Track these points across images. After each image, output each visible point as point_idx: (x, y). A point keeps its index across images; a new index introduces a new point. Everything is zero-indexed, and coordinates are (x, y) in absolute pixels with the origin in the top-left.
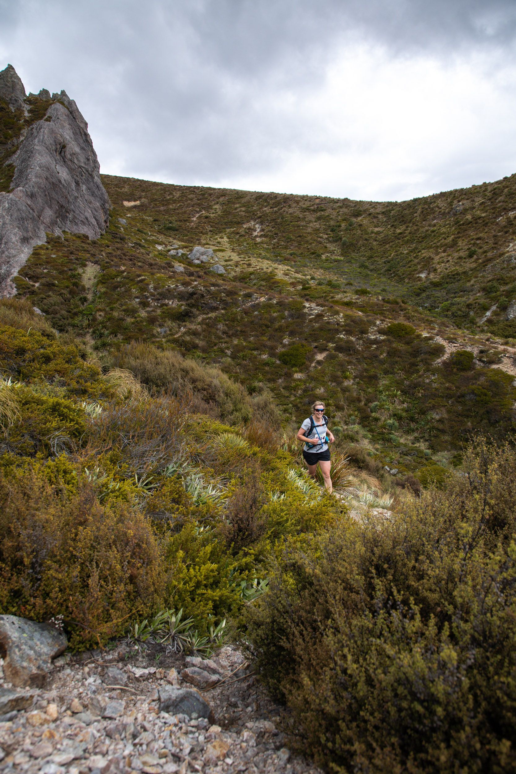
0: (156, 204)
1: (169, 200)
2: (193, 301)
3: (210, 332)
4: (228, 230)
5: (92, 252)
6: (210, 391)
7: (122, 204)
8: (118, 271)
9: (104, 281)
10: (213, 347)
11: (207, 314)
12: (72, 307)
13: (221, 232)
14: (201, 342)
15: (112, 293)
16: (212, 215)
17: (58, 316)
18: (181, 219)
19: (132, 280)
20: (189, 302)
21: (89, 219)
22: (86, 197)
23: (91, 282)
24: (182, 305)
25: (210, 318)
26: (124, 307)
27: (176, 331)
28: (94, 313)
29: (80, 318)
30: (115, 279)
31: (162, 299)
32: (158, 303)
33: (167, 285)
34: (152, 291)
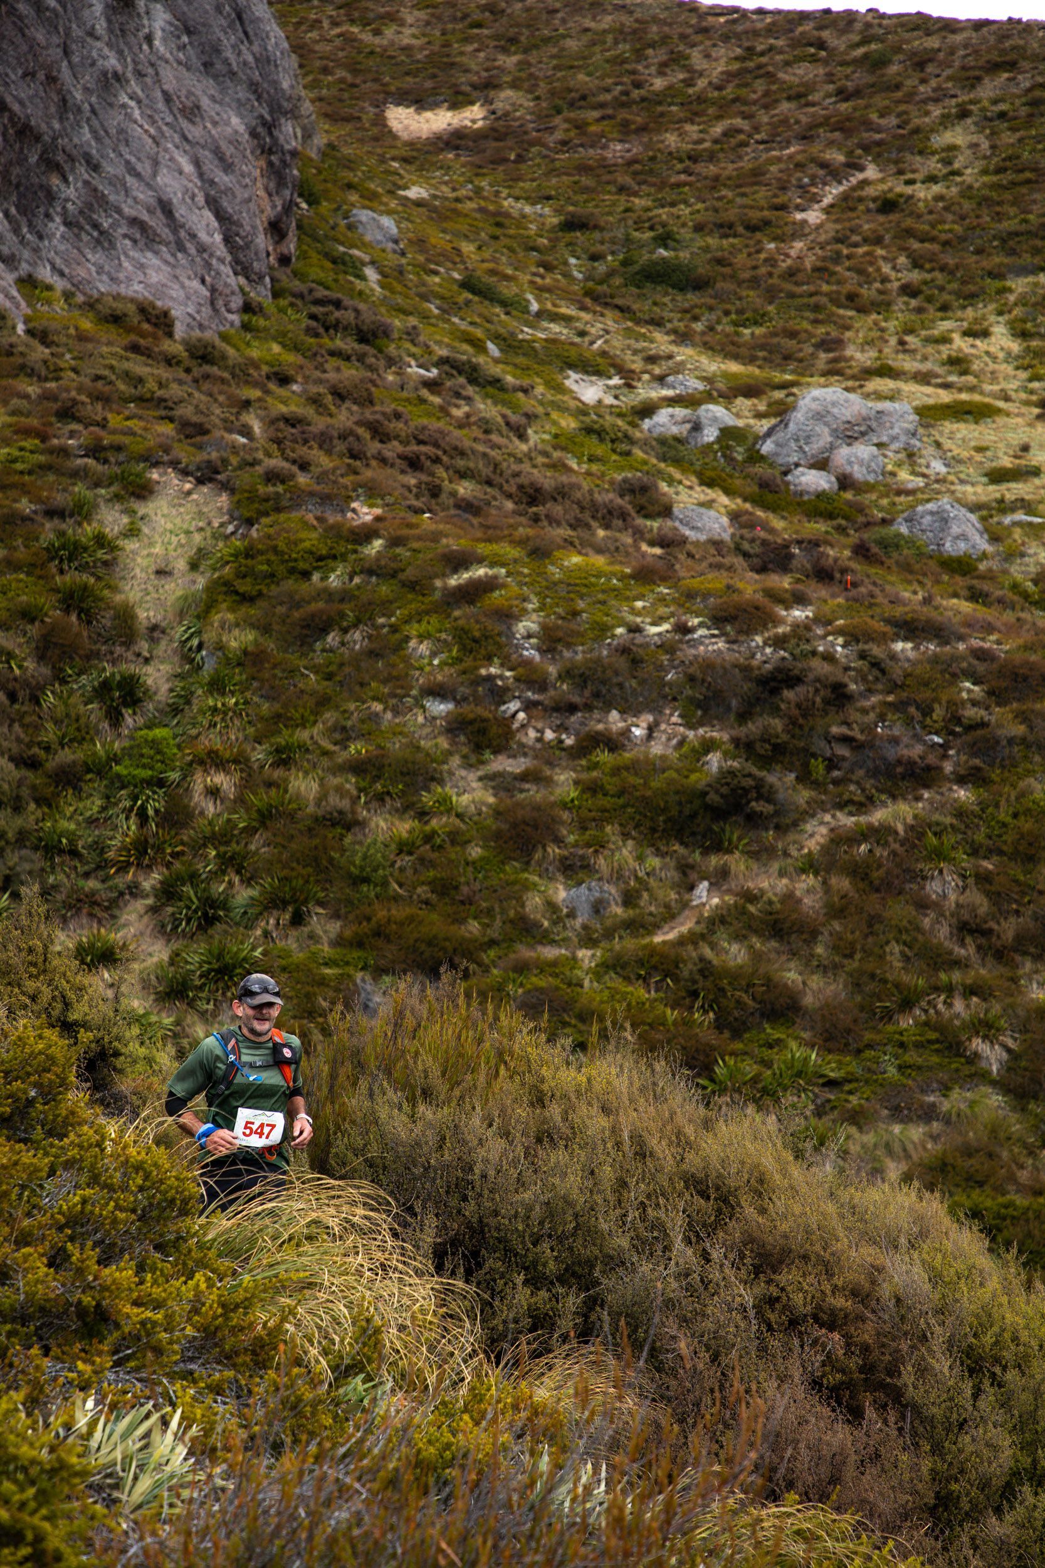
0: (580, 127)
1: (659, 99)
2: (777, 724)
3: (873, 921)
4: (1019, 285)
5: (186, 411)
6: (866, 1334)
7: (380, 121)
8: (337, 533)
9: (244, 587)
10: (888, 1016)
11: (862, 806)
12: (50, 733)
13: (971, 298)
14: (816, 981)
15: (293, 658)
16: (923, 193)
18: (731, 214)
19: (414, 586)
20: (753, 728)
21: (180, 212)
22: (170, 77)
23: (174, 590)
24: (708, 746)
25: (879, 834)
26: (357, 748)
27: (667, 906)
28: (174, 776)
29: (95, 804)
30: (316, 577)
31: (588, 708)
32: (560, 728)
33: (622, 623)
34: (530, 653)
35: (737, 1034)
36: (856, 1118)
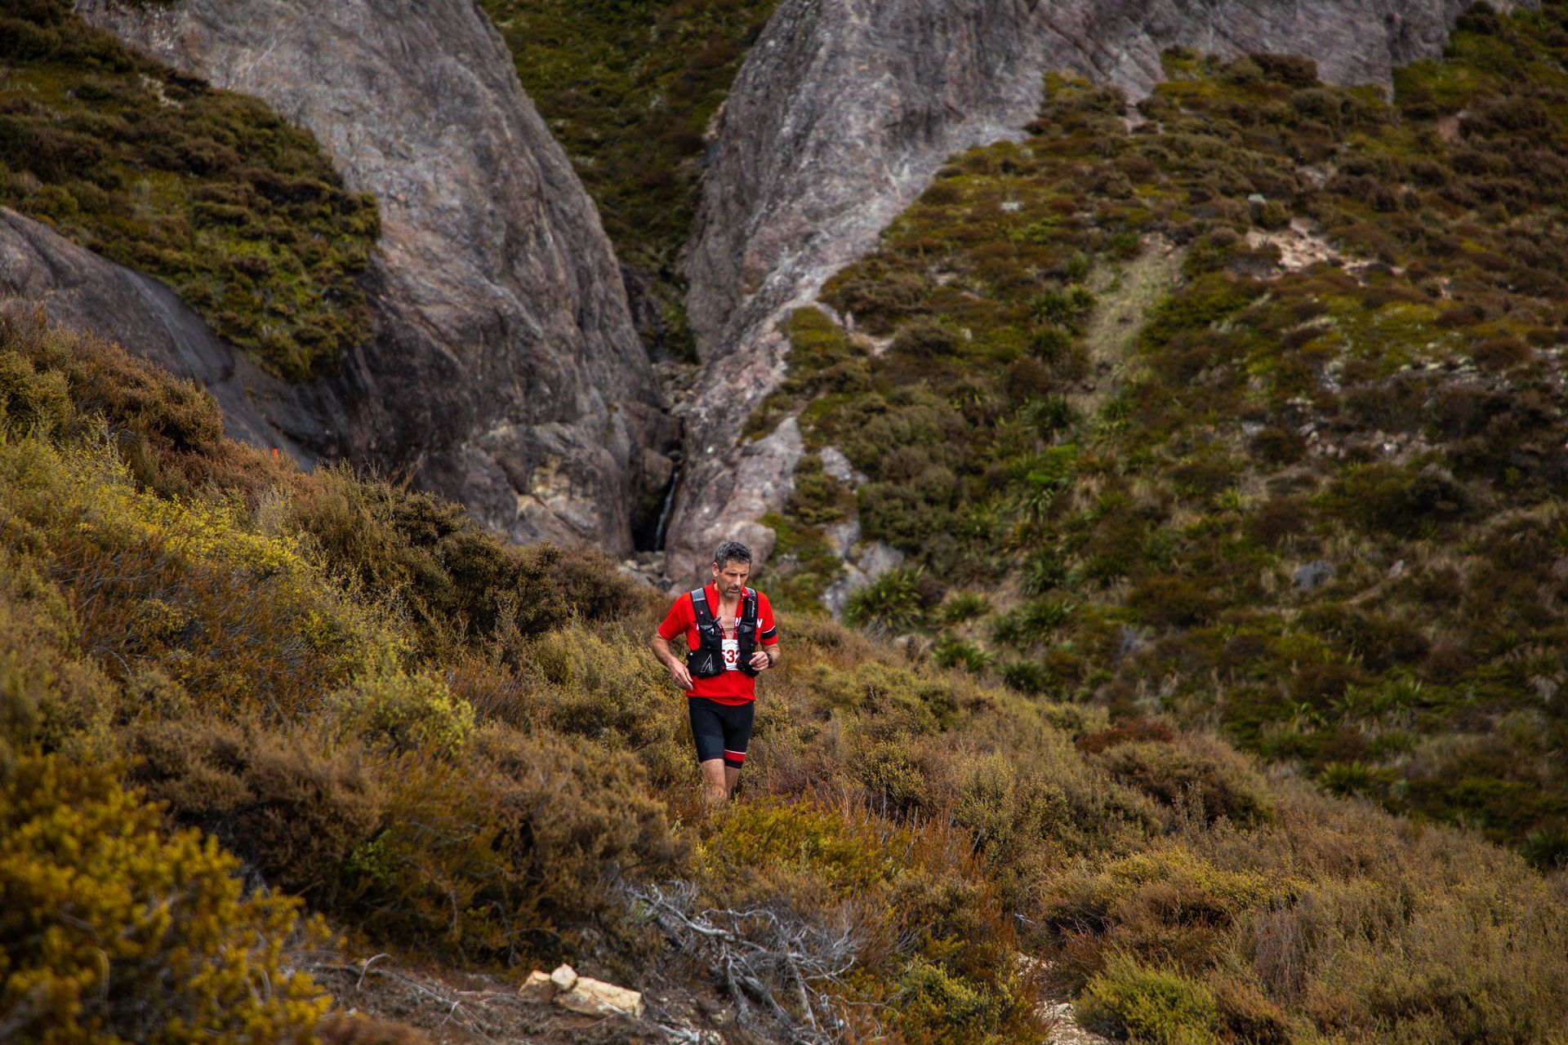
2: (1482, 442)
3: (1503, 591)
9: (1160, 334)
10: (1487, 660)
12: (993, 448)
14: (1444, 635)
15: (1171, 391)
17: (909, 489)
19: (1268, 334)
20: (1466, 444)
23: (1126, 335)
25: (1531, 526)
26: (1187, 460)
27: (1365, 579)
28: (1064, 480)
29: (1009, 503)
30: (1214, 325)
31: (1362, 429)
32: (1339, 444)
33: (1408, 361)
34: (1333, 387)
35: (1379, 672)
36: (1430, 729)
